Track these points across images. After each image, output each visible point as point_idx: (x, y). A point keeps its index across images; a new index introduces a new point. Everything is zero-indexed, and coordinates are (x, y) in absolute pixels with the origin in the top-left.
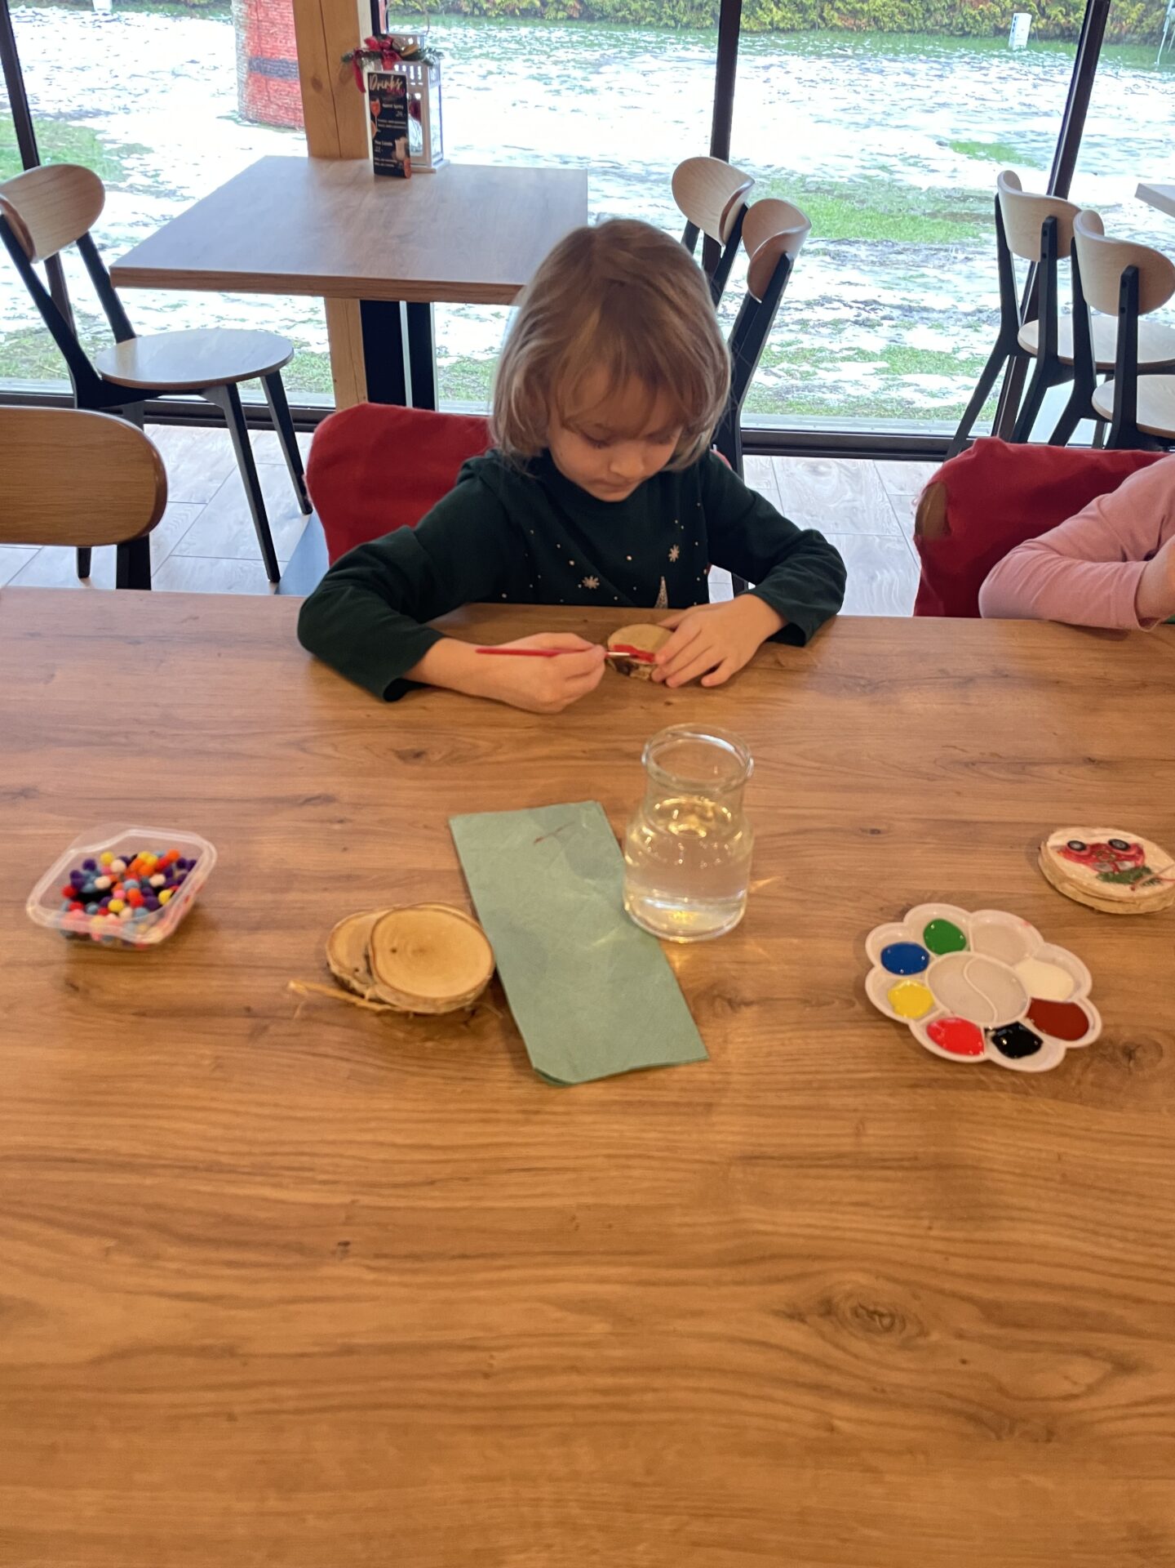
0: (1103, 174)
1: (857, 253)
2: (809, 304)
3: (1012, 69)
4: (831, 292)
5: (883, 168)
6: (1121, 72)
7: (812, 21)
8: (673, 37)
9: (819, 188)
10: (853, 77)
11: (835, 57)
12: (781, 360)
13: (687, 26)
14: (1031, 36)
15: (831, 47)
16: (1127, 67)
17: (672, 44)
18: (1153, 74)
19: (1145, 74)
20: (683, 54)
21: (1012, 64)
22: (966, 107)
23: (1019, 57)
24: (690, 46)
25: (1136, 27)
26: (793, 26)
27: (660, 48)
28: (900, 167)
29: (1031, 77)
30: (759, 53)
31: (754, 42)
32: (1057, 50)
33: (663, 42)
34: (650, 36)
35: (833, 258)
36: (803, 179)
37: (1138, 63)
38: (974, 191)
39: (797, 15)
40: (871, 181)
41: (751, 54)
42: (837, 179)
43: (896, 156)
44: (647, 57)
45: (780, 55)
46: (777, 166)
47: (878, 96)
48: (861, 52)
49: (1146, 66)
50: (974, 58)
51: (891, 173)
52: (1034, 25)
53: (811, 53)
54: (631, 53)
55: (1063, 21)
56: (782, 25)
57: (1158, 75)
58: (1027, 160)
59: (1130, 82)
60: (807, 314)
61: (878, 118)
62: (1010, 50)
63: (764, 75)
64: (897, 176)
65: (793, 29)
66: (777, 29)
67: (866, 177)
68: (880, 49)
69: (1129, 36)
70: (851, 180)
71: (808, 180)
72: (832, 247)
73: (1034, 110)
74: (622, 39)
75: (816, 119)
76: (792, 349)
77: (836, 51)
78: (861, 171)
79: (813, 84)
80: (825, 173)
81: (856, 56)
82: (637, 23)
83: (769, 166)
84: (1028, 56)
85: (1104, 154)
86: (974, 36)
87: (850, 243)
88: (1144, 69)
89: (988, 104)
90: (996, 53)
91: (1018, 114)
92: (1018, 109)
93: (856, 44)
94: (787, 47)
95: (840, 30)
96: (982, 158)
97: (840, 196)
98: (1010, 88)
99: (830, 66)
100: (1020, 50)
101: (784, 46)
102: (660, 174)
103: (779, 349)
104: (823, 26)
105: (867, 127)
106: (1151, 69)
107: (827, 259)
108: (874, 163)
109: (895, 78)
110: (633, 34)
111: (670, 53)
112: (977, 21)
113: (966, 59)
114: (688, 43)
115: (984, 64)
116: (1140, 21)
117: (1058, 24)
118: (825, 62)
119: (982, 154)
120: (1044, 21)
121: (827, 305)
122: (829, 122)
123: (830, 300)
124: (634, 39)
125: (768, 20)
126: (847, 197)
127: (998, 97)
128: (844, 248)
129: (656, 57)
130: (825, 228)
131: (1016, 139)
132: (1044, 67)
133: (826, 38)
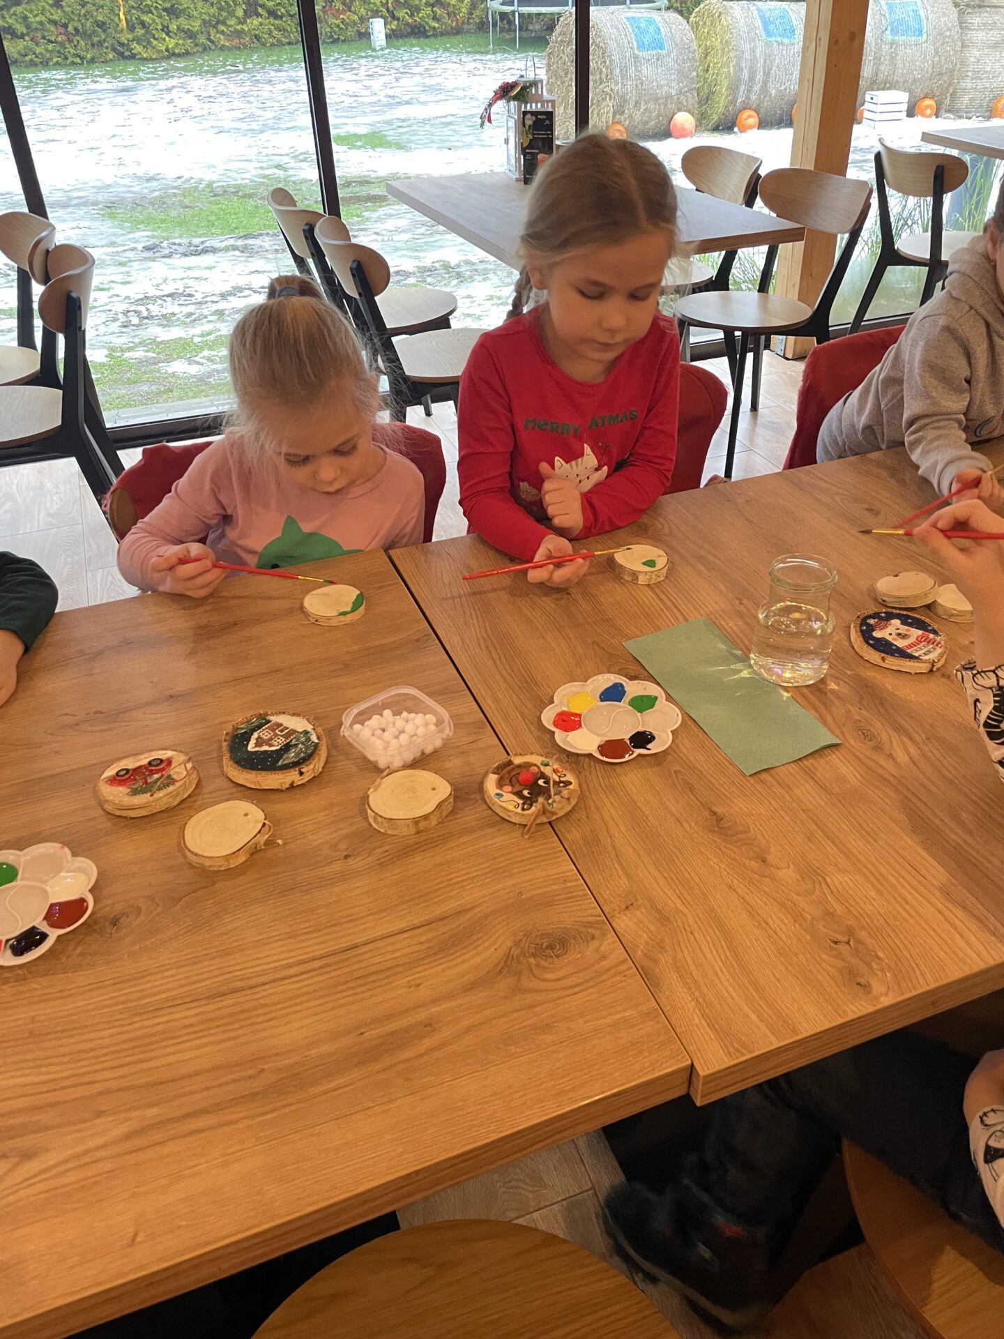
0: (457, 148)
1: (262, 244)
2: (224, 296)
3: (377, 66)
4: (242, 281)
5: (278, 166)
6: (464, 59)
7: (203, 44)
8: (82, 73)
9: (225, 191)
10: (245, 89)
11: (229, 74)
12: (202, 349)
13: (92, 61)
14: (388, 37)
15: (224, 65)
16: (469, 53)
17: (82, 78)
18: (489, 57)
19: (483, 58)
20: (93, 86)
21: (377, 62)
22: (343, 104)
23: (382, 55)
24: (98, 79)
25: (469, 19)
26: (187, 50)
27: (70, 84)
28: (293, 164)
29: (393, 71)
30: (162, 77)
31: (156, 68)
32: (413, 46)
33: (73, 78)
34: (59, 75)
35: (242, 252)
36: (210, 185)
37: (477, 48)
38: (355, 177)
39: (189, 41)
40: (269, 179)
41: (154, 79)
42: (239, 182)
43: (287, 155)
44: (60, 93)
45: (179, 77)
46: (187, 176)
47: (269, 104)
48: (251, 66)
49: (483, 50)
50: (346, 61)
51: (286, 170)
52: (388, 27)
53: (207, 72)
54: (44, 92)
55: (410, 21)
56: (177, 51)
57: (493, 57)
58: (395, 144)
59: (470, 66)
60: (222, 305)
61: (270, 122)
62: (374, 50)
63: (167, 97)
64: (291, 172)
65: (187, 53)
66: (174, 54)
67: (264, 177)
68: (267, 62)
69: (465, 26)
70: (252, 181)
71: (215, 185)
72: (240, 243)
73: (398, 100)
74: (34, 80)
75: (216, 130)
76: (212, 337)
77: (229, 67)
78: (261, 172)
79: (212, 100)
80: (229, 177)
81: (246, 70)
82: (45, 64)
83: (179, 178)
84: (389, 54)
85: (455, 131)
86: (344, 41)
87: (255, 237)
88: (482, 53)
89: (360, 99)
90: (363, 54)
91: (385, 105)
92: (385, 100)
93: (245, 60)
94: (185, 69)
95: (230, 49)
96: (360, 147)
97: (244, 196)
98: (376, 84)
99: (225, 81)
100: (382, 49)
101: (182, 69)
102: (80, 198)
103: (200, 339)
104: (213, 47)
105: (262, 132)
106: (487, 53)
107: (237, 253)
108: (271, 163)
109: (281, 86)
110: (44, 75)
111: (80, 87)
112: (342, 29)
113: (340, 63)
114: (96, 76)
115: (355, 65)
116: (471, 14)
117: (408, 24)
118: (219, 79)
119: (359, 143)
120: (396, 22)
121: (239, 295)
122: (228, 132)
123: (240, 289)
124: (44, 79)
125: (163, 48)
126: (250, 196)
127: (367, 93)
128: (250, 242)
129: (67, 93)
130: (234, 225)
131: (386, 127)
132: (403, 61)
133: (219, 57)
